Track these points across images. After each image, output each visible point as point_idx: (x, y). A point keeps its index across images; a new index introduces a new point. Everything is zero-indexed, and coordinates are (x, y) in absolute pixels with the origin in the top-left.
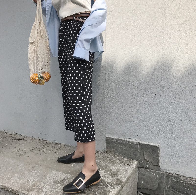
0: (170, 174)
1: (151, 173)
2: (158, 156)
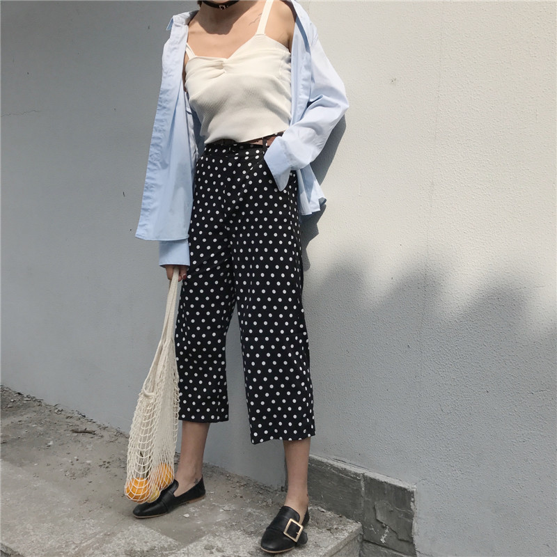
2: (410, 516)
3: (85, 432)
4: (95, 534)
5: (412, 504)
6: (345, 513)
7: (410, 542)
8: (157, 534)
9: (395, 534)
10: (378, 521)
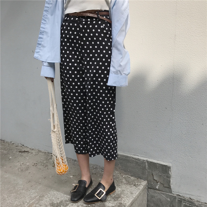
0: (182, 198)
2: (169, 177)
3: (25, 152)
4: (36, 197)
5: (170, 172)
6: (139, 177)
7: (169, 187)
9: (162, 185)
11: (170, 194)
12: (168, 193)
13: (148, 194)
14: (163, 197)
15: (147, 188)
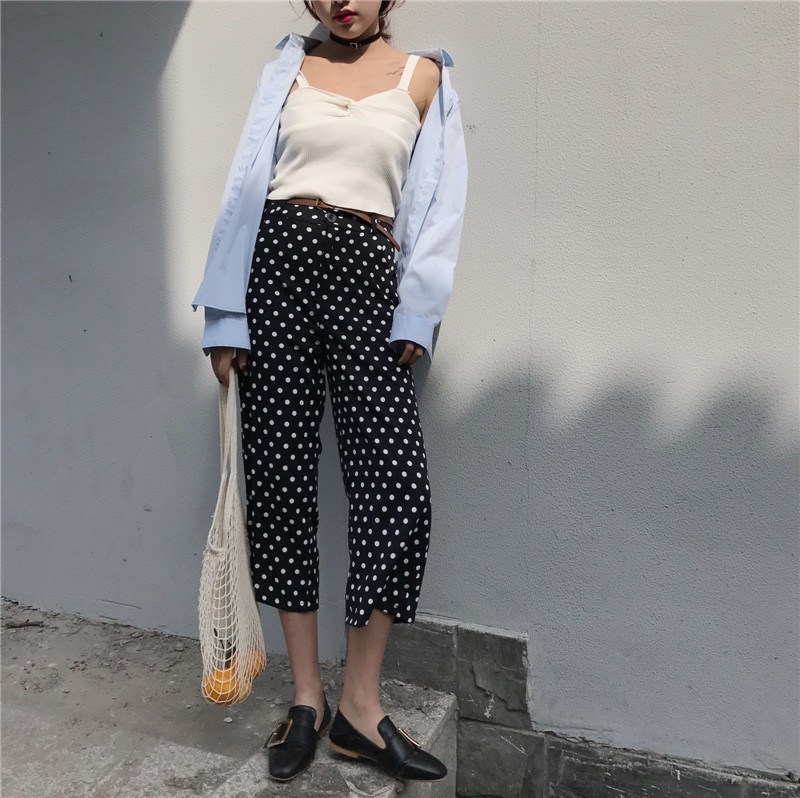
0: (561, 741)
1: (501, 740)
2: (522, 675)
3: (27, 625)
4: (112, 766)
5: (524, 659)
6: (431, 684)
7: (523, 711)
8: (199, 753)
9: (503, 704)
10: (479, 688)
11: (526, 733)
12: (520, 728)
13: (461, 737)
14: (504, 744)
15: (456, 717)
